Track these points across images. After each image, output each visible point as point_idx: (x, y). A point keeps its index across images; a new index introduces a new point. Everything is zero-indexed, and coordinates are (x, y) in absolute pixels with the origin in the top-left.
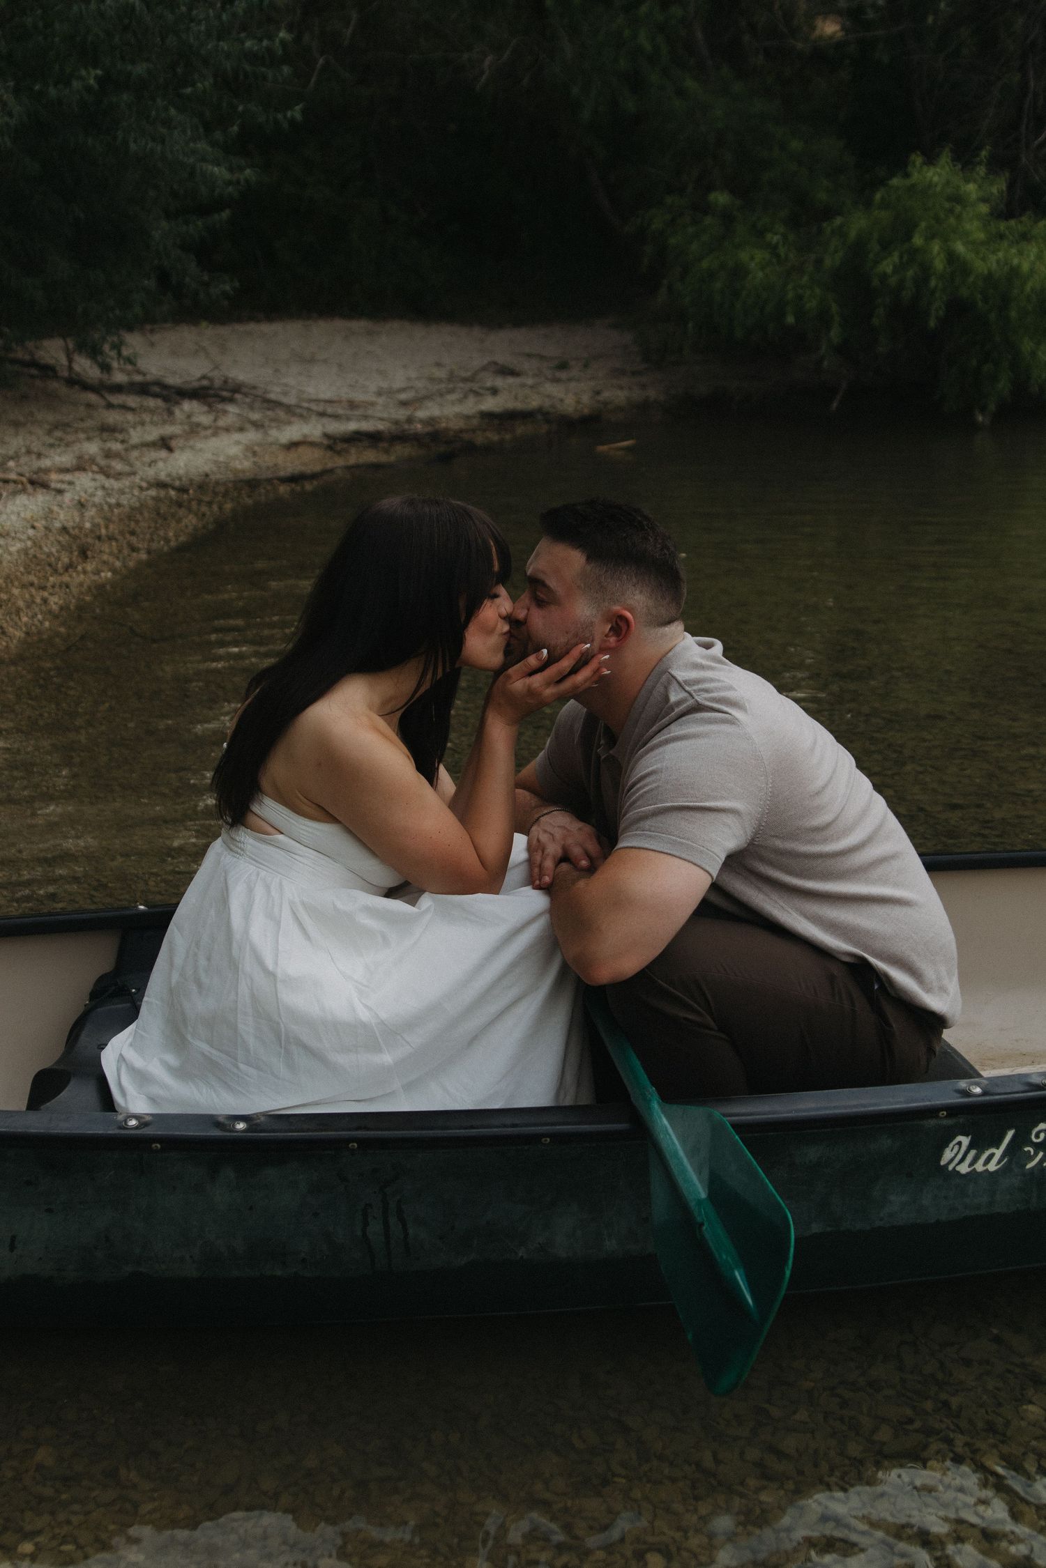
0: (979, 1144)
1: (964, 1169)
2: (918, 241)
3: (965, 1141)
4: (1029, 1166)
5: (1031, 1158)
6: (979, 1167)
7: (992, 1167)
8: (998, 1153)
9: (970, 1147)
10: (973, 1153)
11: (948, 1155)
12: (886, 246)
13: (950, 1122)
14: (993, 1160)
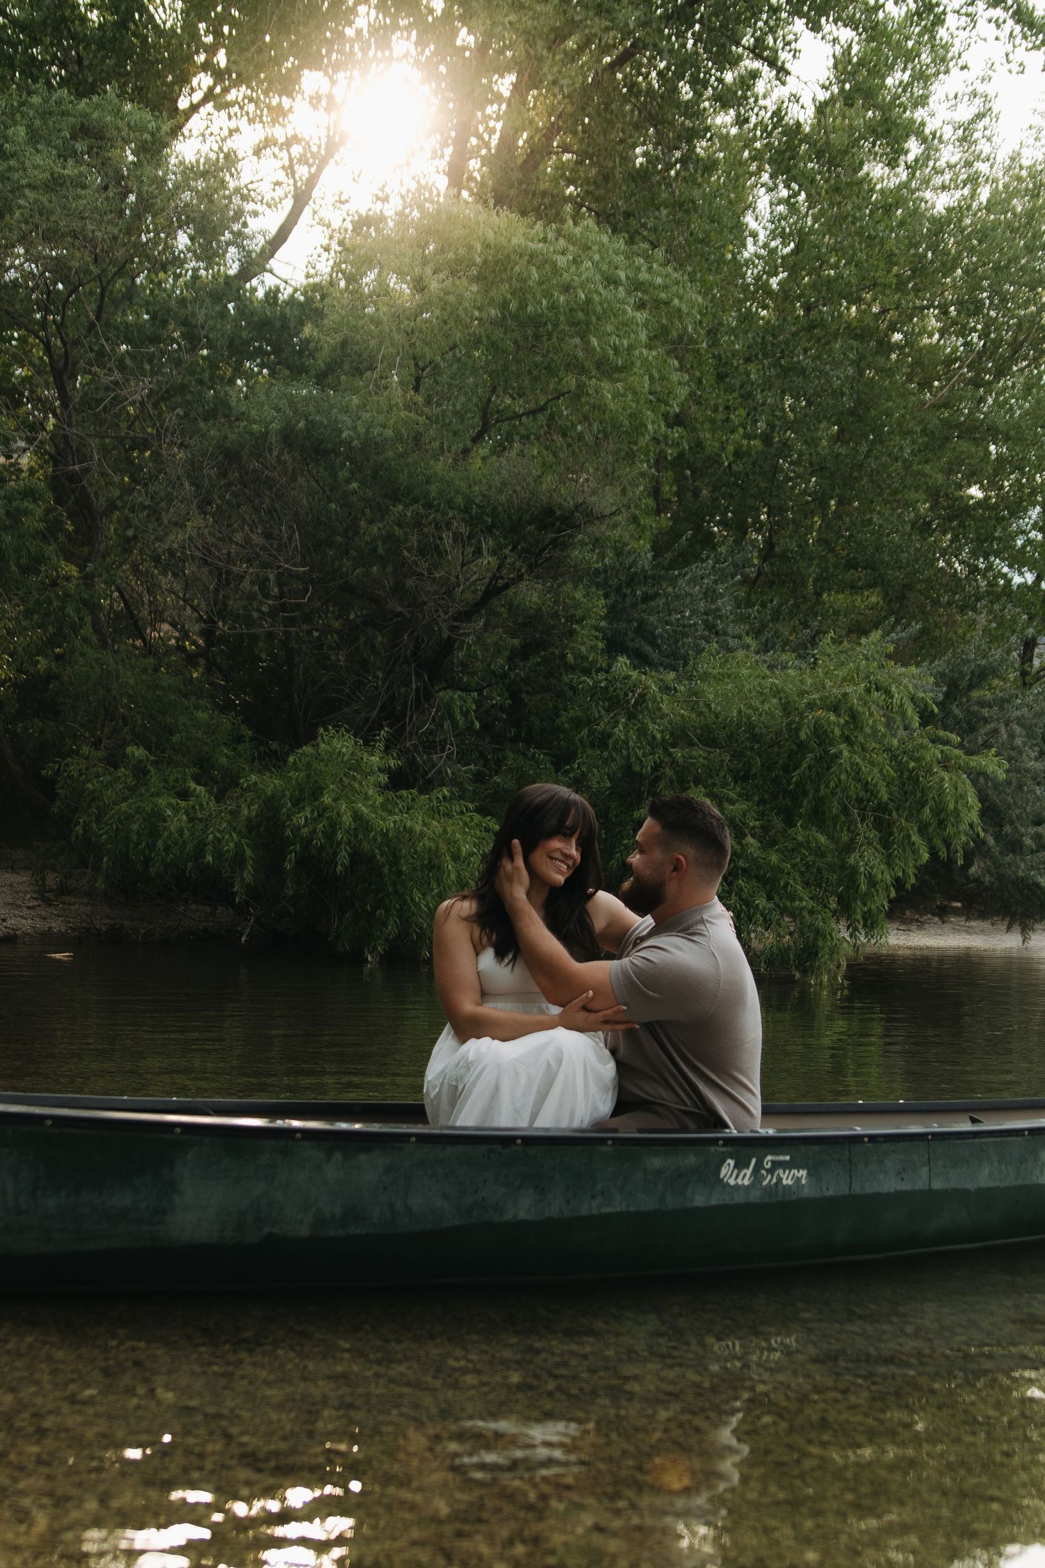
0: (741, 1165)
1: (732, 1182)
2: (327, 799)
3: (731, 1162)
4: (765, 1183)
5: (765, 1178)
6: (740, 1181)
7: (746, 1182)
8: (749, 1172)
9: (736, 1166)
10: (736, 1171)
11: (724, 1171)
12: (297, 802)
13: (723, 1149)
14: (745, 1177)
